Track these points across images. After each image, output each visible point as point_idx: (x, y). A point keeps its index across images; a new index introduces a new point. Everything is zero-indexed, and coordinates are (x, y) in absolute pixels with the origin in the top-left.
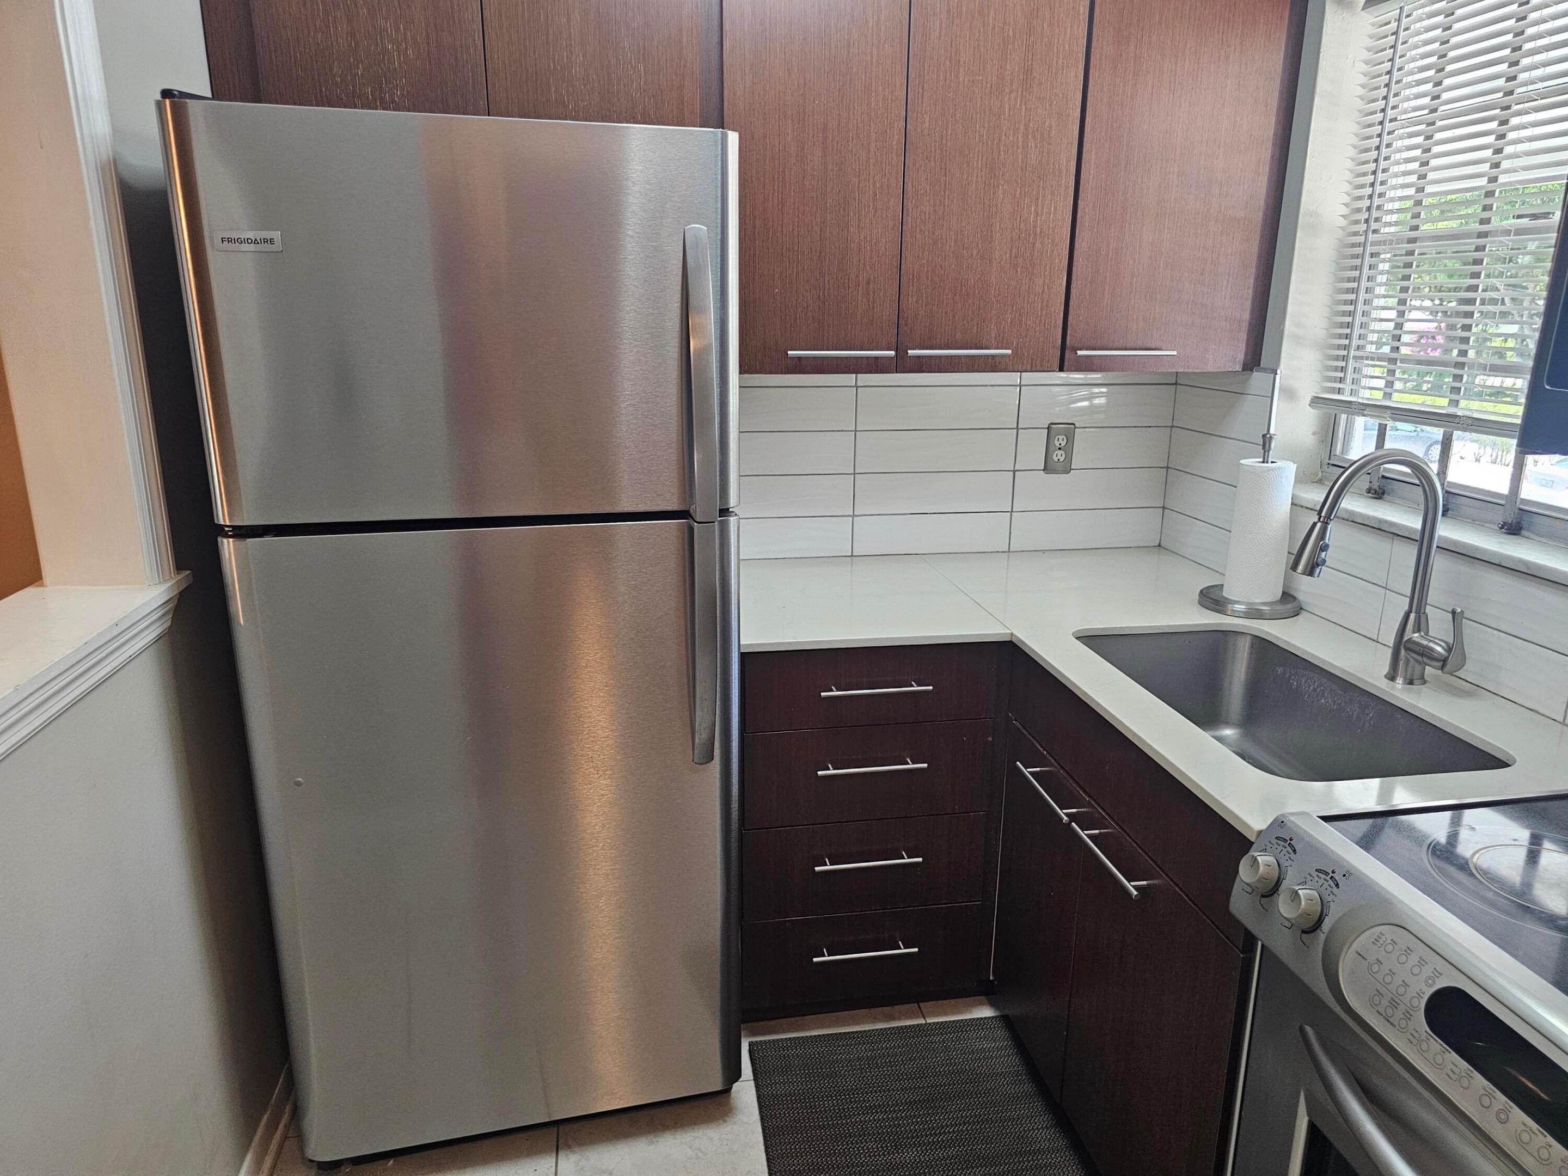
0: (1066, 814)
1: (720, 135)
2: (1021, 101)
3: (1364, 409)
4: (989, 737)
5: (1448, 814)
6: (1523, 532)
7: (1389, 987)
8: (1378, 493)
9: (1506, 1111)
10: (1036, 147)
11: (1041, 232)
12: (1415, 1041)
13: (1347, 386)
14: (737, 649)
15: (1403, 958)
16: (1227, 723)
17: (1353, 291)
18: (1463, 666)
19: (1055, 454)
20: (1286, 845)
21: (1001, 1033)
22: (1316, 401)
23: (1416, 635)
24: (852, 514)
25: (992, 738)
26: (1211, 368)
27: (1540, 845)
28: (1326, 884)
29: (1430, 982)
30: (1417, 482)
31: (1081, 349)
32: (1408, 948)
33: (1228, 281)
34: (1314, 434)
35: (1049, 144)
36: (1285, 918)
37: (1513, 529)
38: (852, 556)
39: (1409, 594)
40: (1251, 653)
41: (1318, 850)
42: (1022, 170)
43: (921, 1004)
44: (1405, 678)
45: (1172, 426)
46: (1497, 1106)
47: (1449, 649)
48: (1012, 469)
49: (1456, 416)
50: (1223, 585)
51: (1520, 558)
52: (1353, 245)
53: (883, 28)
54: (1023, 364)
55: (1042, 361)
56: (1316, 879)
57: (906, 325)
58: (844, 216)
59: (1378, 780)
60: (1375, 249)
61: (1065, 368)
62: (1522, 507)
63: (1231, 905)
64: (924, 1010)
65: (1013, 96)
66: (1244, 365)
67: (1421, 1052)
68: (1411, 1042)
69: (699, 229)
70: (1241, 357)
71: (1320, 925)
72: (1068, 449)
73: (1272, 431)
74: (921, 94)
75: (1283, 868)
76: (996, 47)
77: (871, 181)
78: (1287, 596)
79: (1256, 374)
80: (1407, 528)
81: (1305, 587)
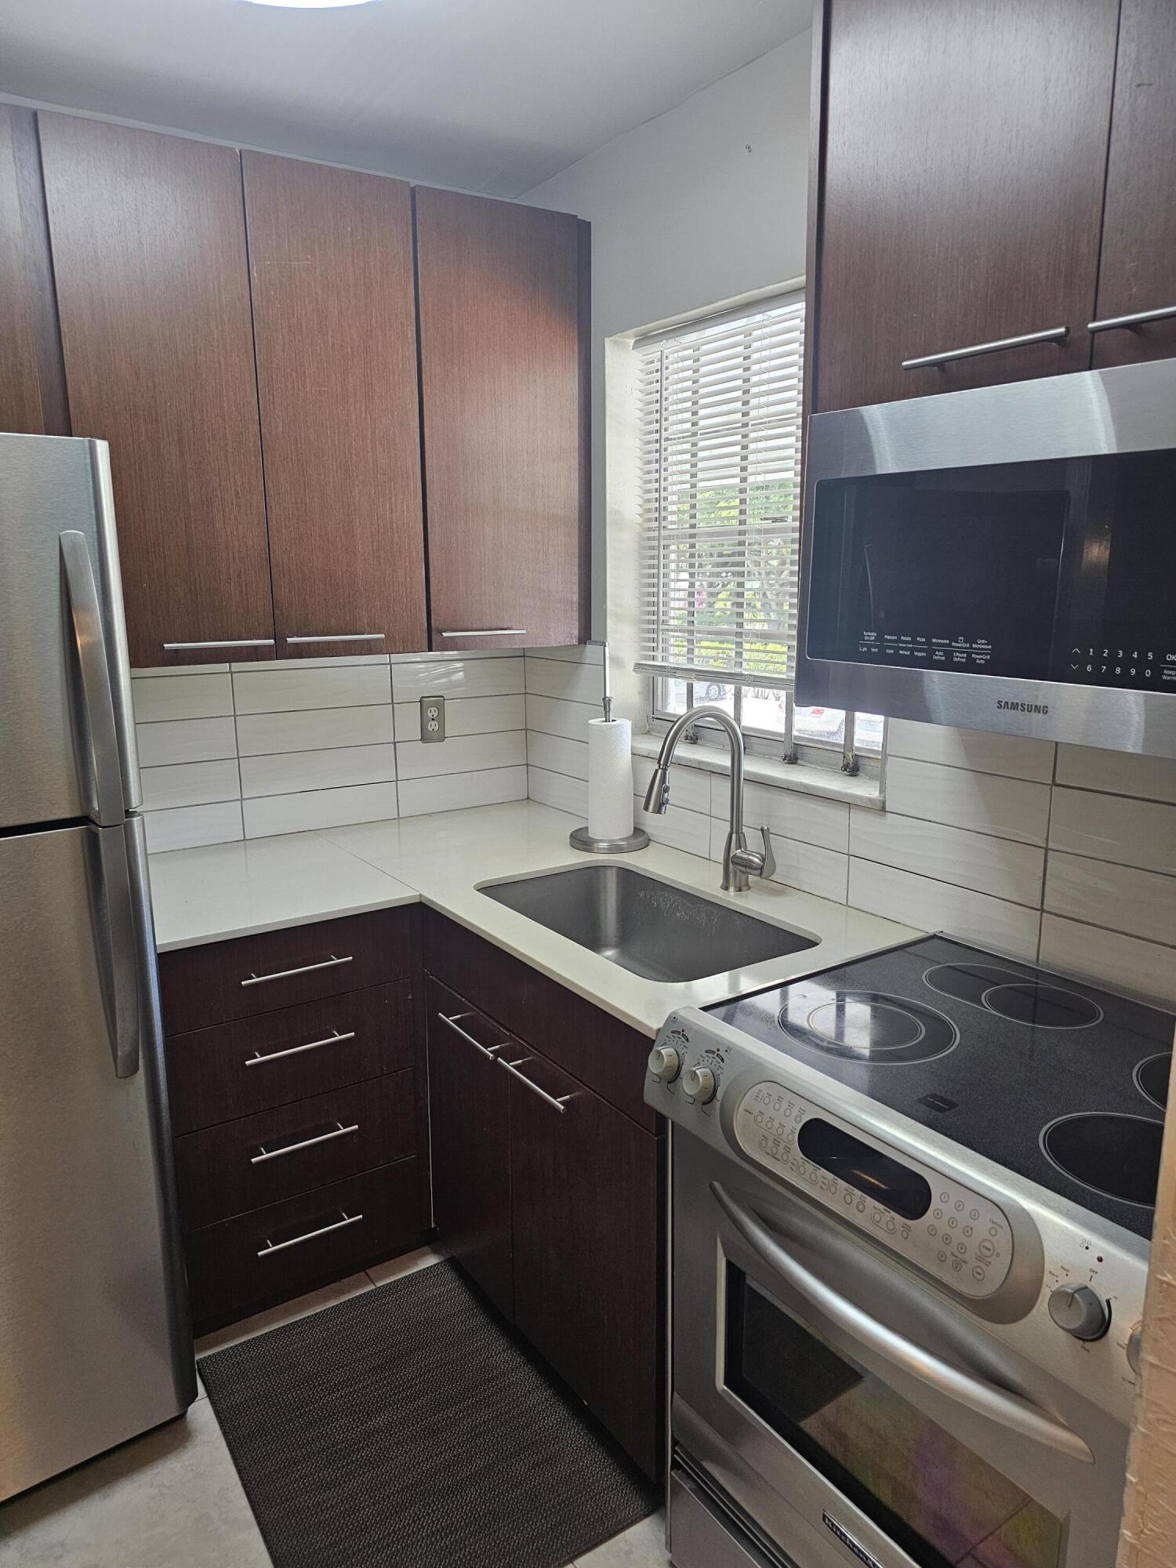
0: (491, 1052)
1: (87, 443)
2: (366, 411)
3: (675, 672)
4: (408, 995)
5: (778, 991)
6: (799, 762)
7: (772, 1131)
8: (693, 740)
9: (862, 1202)
10: (384, 451)
11: (397, 528)
12: (794, 1168)
13: (659, 654)
14: (153, 952)
15: (777, 1106)
16: (607, 946)
17: (653, 576)
18: (774, 871)
19: (429, 725)
20: (680, 1036)
21: (449, 1276)
22: (639, 667)
23: (739, 851)
24: (240, 798)
25: (412, 995)
26: (554, 644)
27: (843, 1000)
28: (714, 1061)
29: (798, 1119)
30: (723, 729)
31: (445, 632)
32: (780, 1097)
33: (558, 569)
34: (639, 693)
35: (395, 450)
36: (689, 1095)
37: (792, 759)
38: (244, 840)
39: (729, 819)
40: (618, 884)
41: (704, 1035)
42: (374, 472)
43: (367, 1271)
44: (735, 887)
45: (526, 693)
46: (856, 1200)
47: (763, 860)
48: (393, 741)
49: (742, 675)
50: (587, 828)
51: (801, 783)
52: (649, 539)
53: (228, 340)
54: (395, 646)
55: (413, 642)
56: (707, 1058)
57: (282, 614)
58: (208, 513)
59: (726, 973)
60: (667, 542)
61: (433, 648)
62: (796, 742)
63: (645, 1098)
64: (372, 1276)
65: (358, 405)
66: (579, 639)
67: (802, 1176)
68: (793, 1170)
69: (78, 535)
70: (576, 632)
71: (715, 1096)
72: (441, 719)
73: (608, 695)
74: (271, 400)
75: (681, 1055)
76: (338, 363)
77: (232, 479)
78: (638, 831)
79: (589, 647)
80: (720, 766)
81: (652, 822)
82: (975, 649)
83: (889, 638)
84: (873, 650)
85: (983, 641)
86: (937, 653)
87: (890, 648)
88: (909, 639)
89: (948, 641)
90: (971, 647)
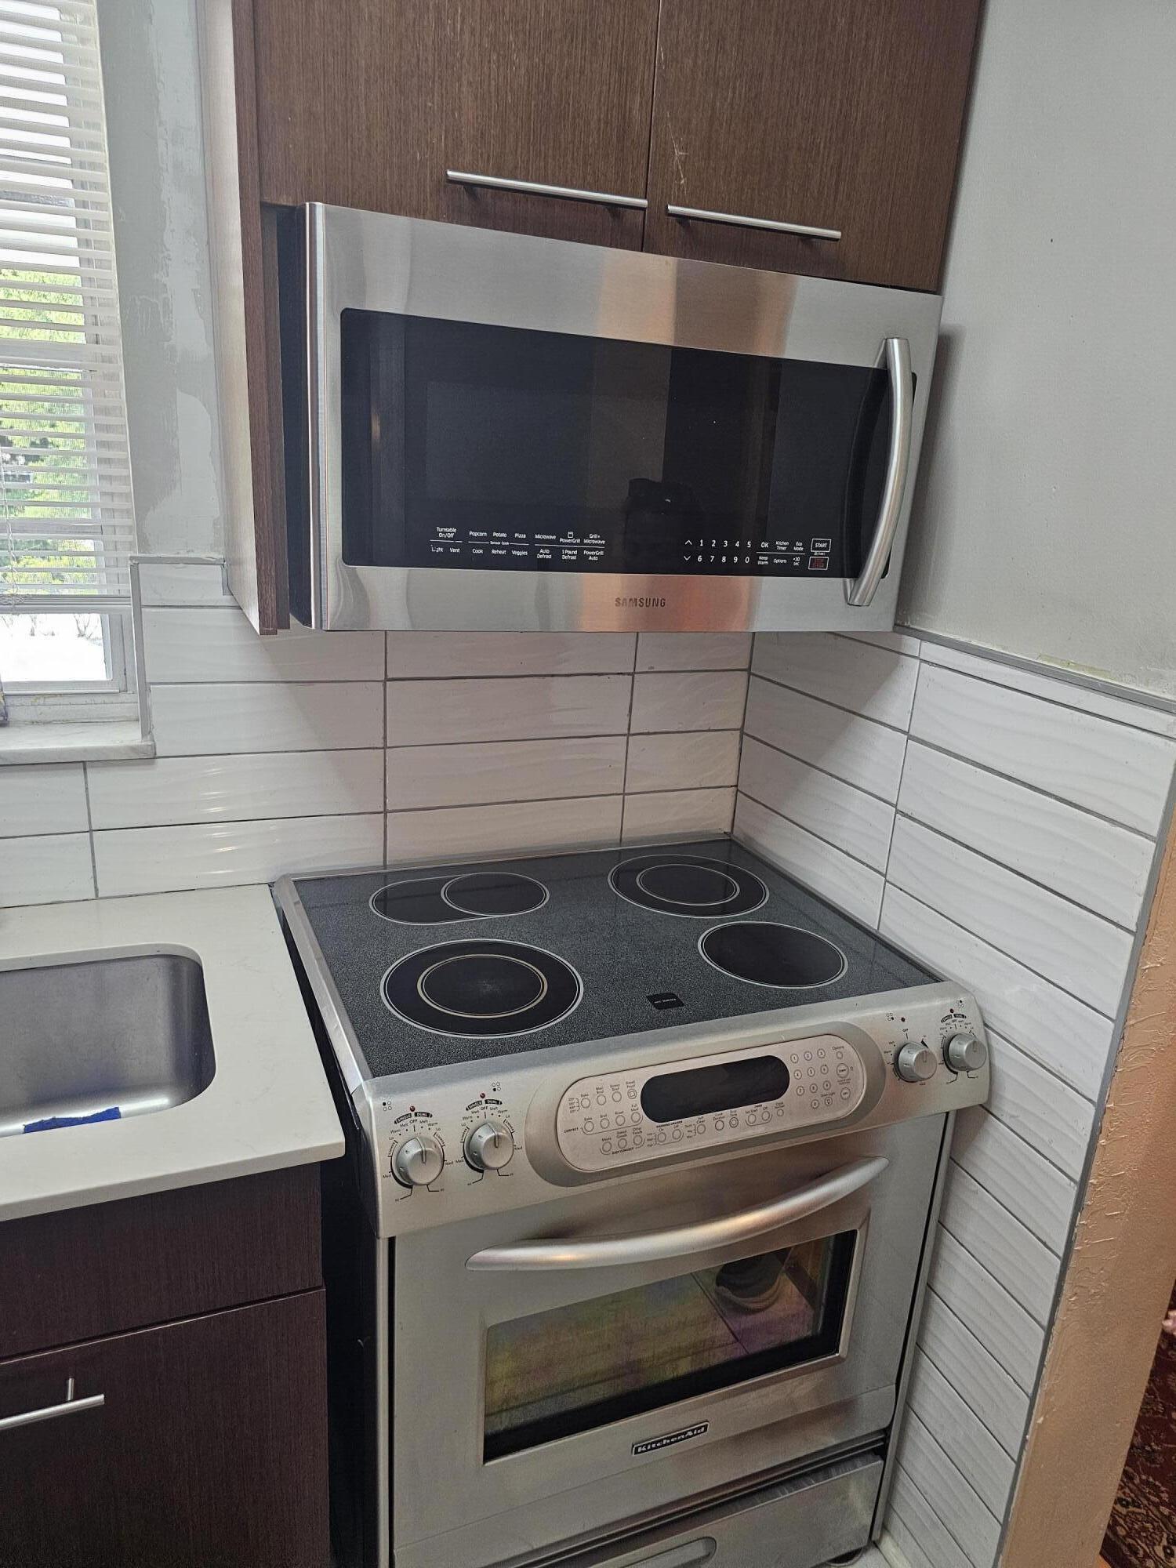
7: (610, 1128)
12: (653, 1142)
15: (601, 1099)
20: (413, 1118)
28: (487, 1111)
29: (632, 1094)
32: (597, 1089)
46: (726, 1121)
56: (474, 1116)
67: (663, 1143)
68: (652, 1145)
71: (514, 1146)
82: (588, 545)
83: (476, 534)
84: (453, 550)
85: (596, 536)
86: (542, 551)
87: (478, 547)
88: (504, 535)
89: (554, 537)
90: (582, 543)
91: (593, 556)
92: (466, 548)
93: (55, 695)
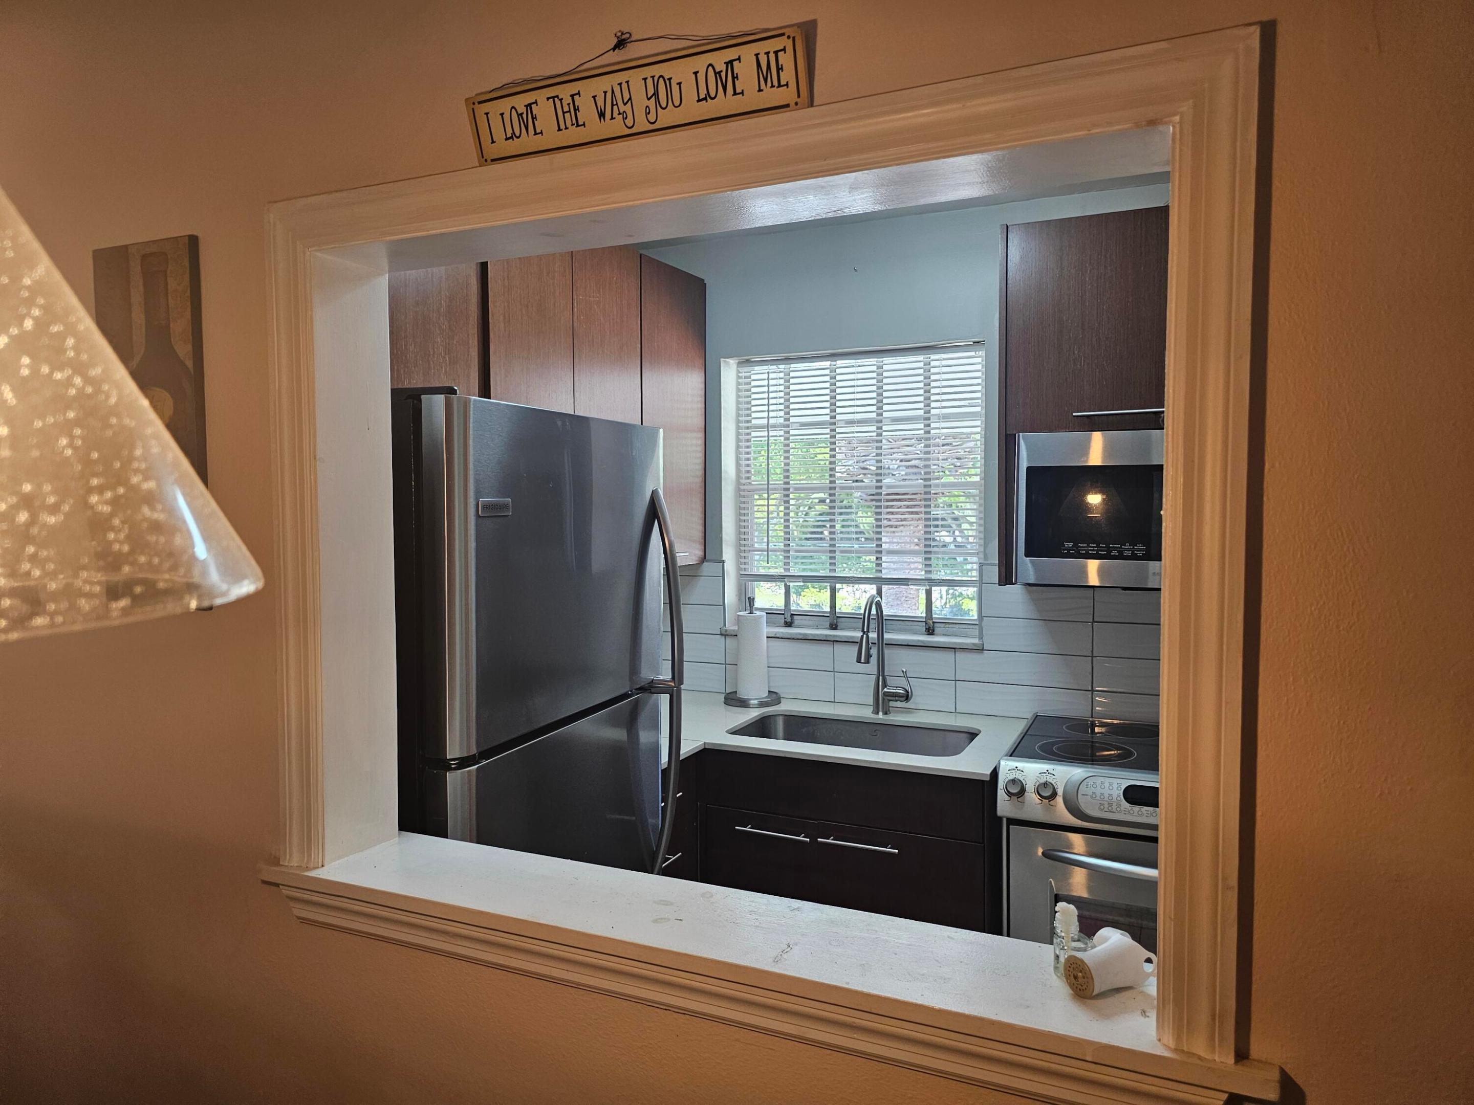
7: (1105, 799)
12: (1126, 812)
15: (1103, 787)
20: (1016, 771)
23: (886, 688)
29: (1119, 788)
32: (1101, 782)
44: (884, 711)
47: (906, 690)
56: (1042, 777)
67: (1132, 814)
71: (1056, 794)
75: (1022, 781)
79: (705, 565)
82: (1137, 549)
83: (1081, 545)
84: (1072, 552)
85: (1140, 545)
86: (1113, 552)
87: (1083, 550)
88: (1095, 545)
89: (1119, 546)
90: (1134, 548)
91: (1139, 554)
92: (1078, 552)
93: (953, 623)
